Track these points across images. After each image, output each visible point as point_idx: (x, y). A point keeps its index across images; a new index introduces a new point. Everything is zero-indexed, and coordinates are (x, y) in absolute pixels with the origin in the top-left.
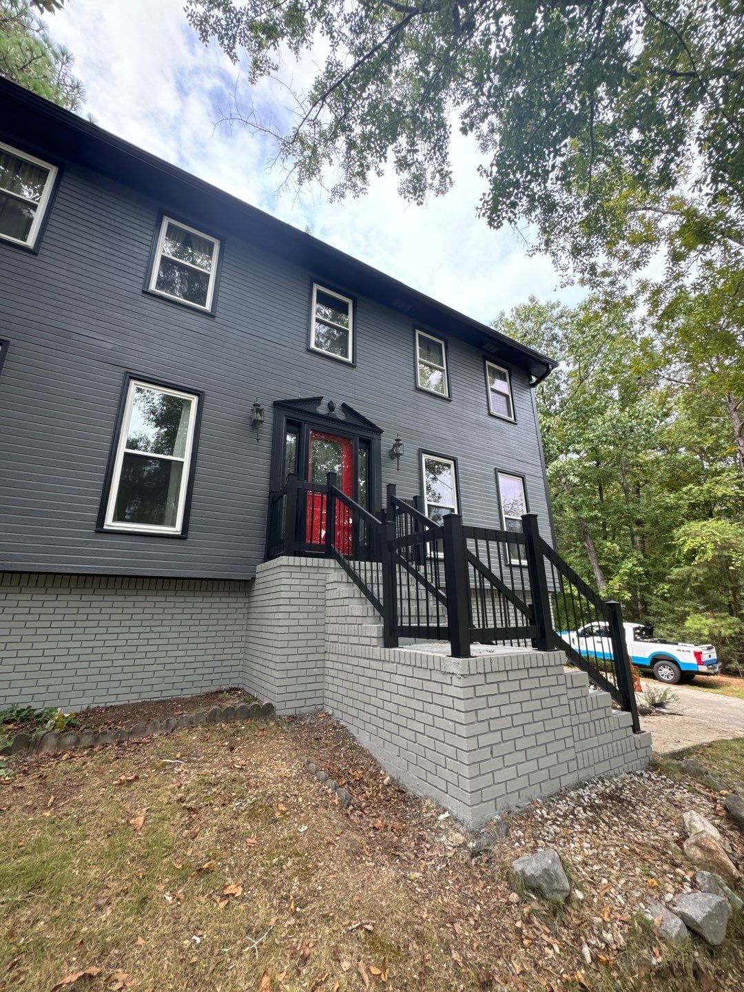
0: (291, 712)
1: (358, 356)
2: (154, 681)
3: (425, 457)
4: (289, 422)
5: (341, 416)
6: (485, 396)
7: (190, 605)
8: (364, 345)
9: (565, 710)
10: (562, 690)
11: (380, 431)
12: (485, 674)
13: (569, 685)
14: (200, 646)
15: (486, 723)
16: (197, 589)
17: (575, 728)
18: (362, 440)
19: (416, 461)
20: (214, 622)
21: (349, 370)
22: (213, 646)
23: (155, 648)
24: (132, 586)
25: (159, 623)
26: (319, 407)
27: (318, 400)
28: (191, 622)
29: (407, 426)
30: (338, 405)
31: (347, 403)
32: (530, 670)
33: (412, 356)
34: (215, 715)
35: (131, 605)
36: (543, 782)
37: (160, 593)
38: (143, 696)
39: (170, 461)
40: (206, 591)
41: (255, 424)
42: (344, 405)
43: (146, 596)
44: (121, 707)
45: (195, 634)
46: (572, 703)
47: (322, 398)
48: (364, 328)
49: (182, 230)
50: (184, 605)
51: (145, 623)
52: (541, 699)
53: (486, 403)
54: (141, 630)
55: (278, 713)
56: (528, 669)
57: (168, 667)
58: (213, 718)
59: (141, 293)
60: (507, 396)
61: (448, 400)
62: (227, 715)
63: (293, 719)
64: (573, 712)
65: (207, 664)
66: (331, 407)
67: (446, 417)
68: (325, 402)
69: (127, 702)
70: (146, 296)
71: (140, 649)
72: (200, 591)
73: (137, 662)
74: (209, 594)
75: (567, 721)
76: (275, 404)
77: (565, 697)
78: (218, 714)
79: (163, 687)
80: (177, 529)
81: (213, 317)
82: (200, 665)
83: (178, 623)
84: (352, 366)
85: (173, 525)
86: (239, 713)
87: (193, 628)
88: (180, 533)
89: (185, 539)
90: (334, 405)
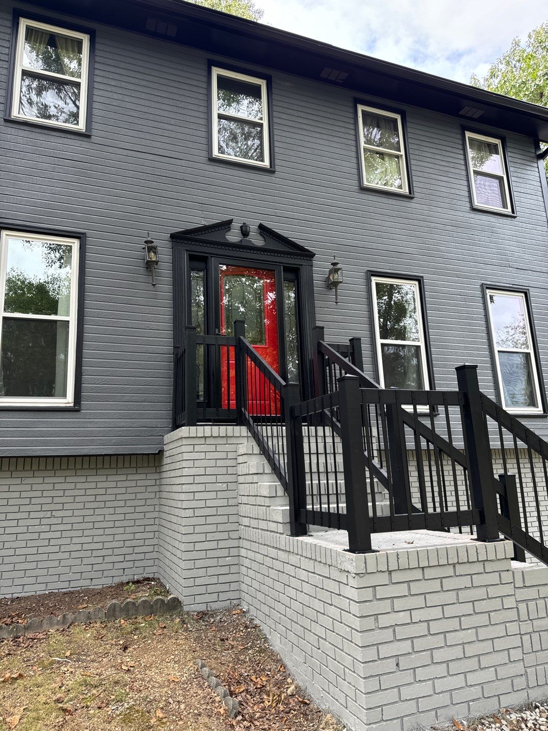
0: (202, 608)
1: (277, 156)
2: (60, 570)
3: (375, 280)
4: (192, 258)
5: (257, 240)
6: (465, 183)
7: (93, 485)
8: (283, 139)
9: (513, 615)
10: (509, 590)
11: (310, 255)
12: (390, 572)
13: (519, 584)
14: (107, 531)
15: (391, 630)
16: (100, 466)
17: (526, 638)
18: (287, 269)
19: (363, 288)
20: (122, 503)
21: (266, 177)
22: (121, 530)
23: (58, 535)
24: (28, 467)
25: (60, 507)
26: (229, 233)
27: (227, 225)
28: (95, 505)
29: (348, 242)
30: (253, 229)
31: (265, 223)
32: (457, 566)
33: (353, 143)
34: (114, 610)
35: (28, 487)
36: (473, 700)
37: (58, 473)
38: (50, 586)
39: (55, 321)
40: (110, 468)
41: (150, 266)
42: (261, 227)
43: (44, 477)
44: (28, 598)
45: (101, 518)
46: (523, 607)
47: (230, 222)
48: (284, 116)
49: (43, 32)
50: (86, 485)
51: (45, 508)
52: (473, 602)
53: (466, 194)
54: (41, 515)
55: (186, 609)
56: (454, 565)
57: (74, 555)
58: (112, 613)
59: (3, 122)
60: (500, 179)
61: (409, 197)
62: (128, 611)
63: (202, 615)
64: (524, 616)
65: (116, 551)
66: (245, 232)
67: (406, 221)
68: (236, 226)
69: (34, 593)
70: (10, 125)
71: (43, 536)
72: (103, 468)
73: (41, 550)
74: (114, 471)
75: (513, 628)
76: (173, 236)
77: (512, 599)
78: (117, 609)
79: (71, 576)
80: (69, 400)
81: (89, 136)
82: (110, 552)
83: (81, 506)
84: (270, 171)
85: (64, 395)
86: (139, 608)
87: (98, 512)
88: (72, 405)
89: (78, 411)
90: (248, 228)
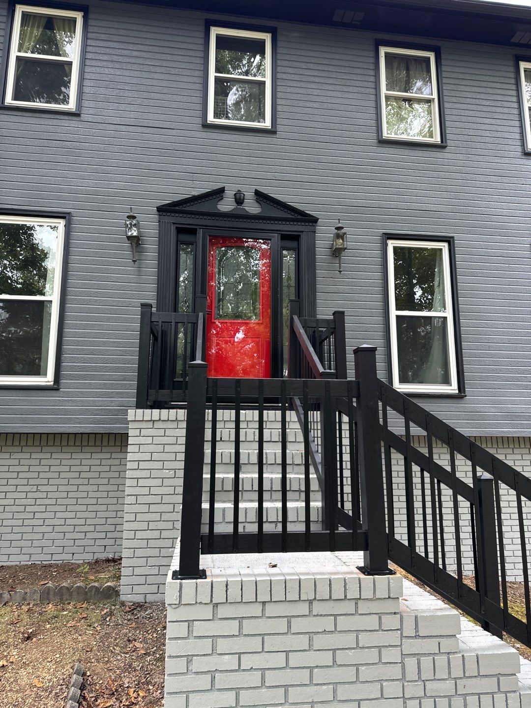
3: (391, 244)
4: (180, 231)
7: (78, 462)
12: (216, 605)
14: (90, 508)
18: (287, 237)
19: (377, 253)
20: (105, 481)
21: (266, 139)
22: (104, 508)
23: (43, 508)
24: (16, 443)
25: (45, 482)
26: (221, 202)
27: (219, 193)
30: (249, 195)
31: (262, 189)
32: (314, 603)
33: (373, 91)
34: (48, 594)
35: (16, 462)
37: (45, 449)
38: (34, 557)
42: (257, 193)
43: (31, 453)
45: (84, 495)
46: (411, 663)
50: (71, 462)
51: (31, 482)
52: (334, 650)
54: (28, 488)
55: (123, 598)
58: (46, 596)
61: (441, 147)
62: (62, 595)
63: (139, 606)
64: (412, 675)
66: (239, 200)
68: (229, 194)
69: (18, 563)
70: (3, 111)
71: (28, 509)
73: (26, 522)
75: (393, 689)
77: (395, 651)
78: (52, 593)
80: (48, 379)
81: (78, 115)
83: (65, 482)
84: (272, 132)
85: (45, 374)
86: (74, 594)
87: (81, 488)
88: (52, 383)
89: (58, 389)
90: (243, 195)
